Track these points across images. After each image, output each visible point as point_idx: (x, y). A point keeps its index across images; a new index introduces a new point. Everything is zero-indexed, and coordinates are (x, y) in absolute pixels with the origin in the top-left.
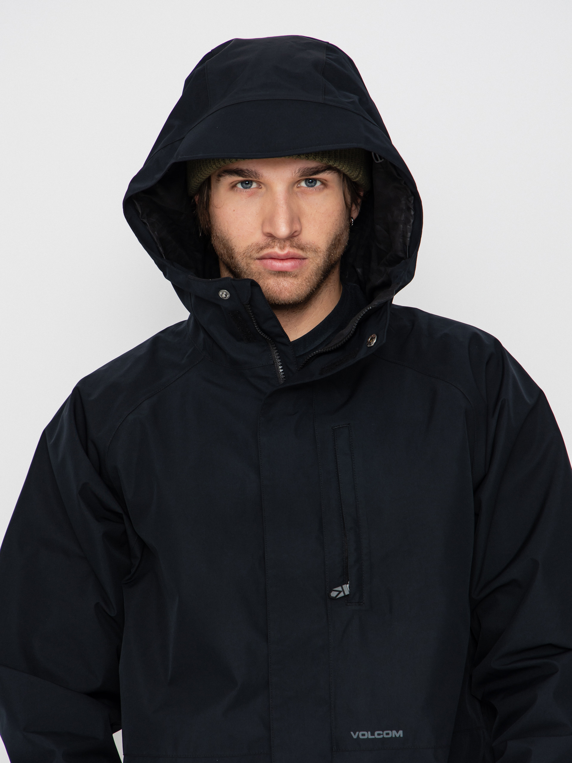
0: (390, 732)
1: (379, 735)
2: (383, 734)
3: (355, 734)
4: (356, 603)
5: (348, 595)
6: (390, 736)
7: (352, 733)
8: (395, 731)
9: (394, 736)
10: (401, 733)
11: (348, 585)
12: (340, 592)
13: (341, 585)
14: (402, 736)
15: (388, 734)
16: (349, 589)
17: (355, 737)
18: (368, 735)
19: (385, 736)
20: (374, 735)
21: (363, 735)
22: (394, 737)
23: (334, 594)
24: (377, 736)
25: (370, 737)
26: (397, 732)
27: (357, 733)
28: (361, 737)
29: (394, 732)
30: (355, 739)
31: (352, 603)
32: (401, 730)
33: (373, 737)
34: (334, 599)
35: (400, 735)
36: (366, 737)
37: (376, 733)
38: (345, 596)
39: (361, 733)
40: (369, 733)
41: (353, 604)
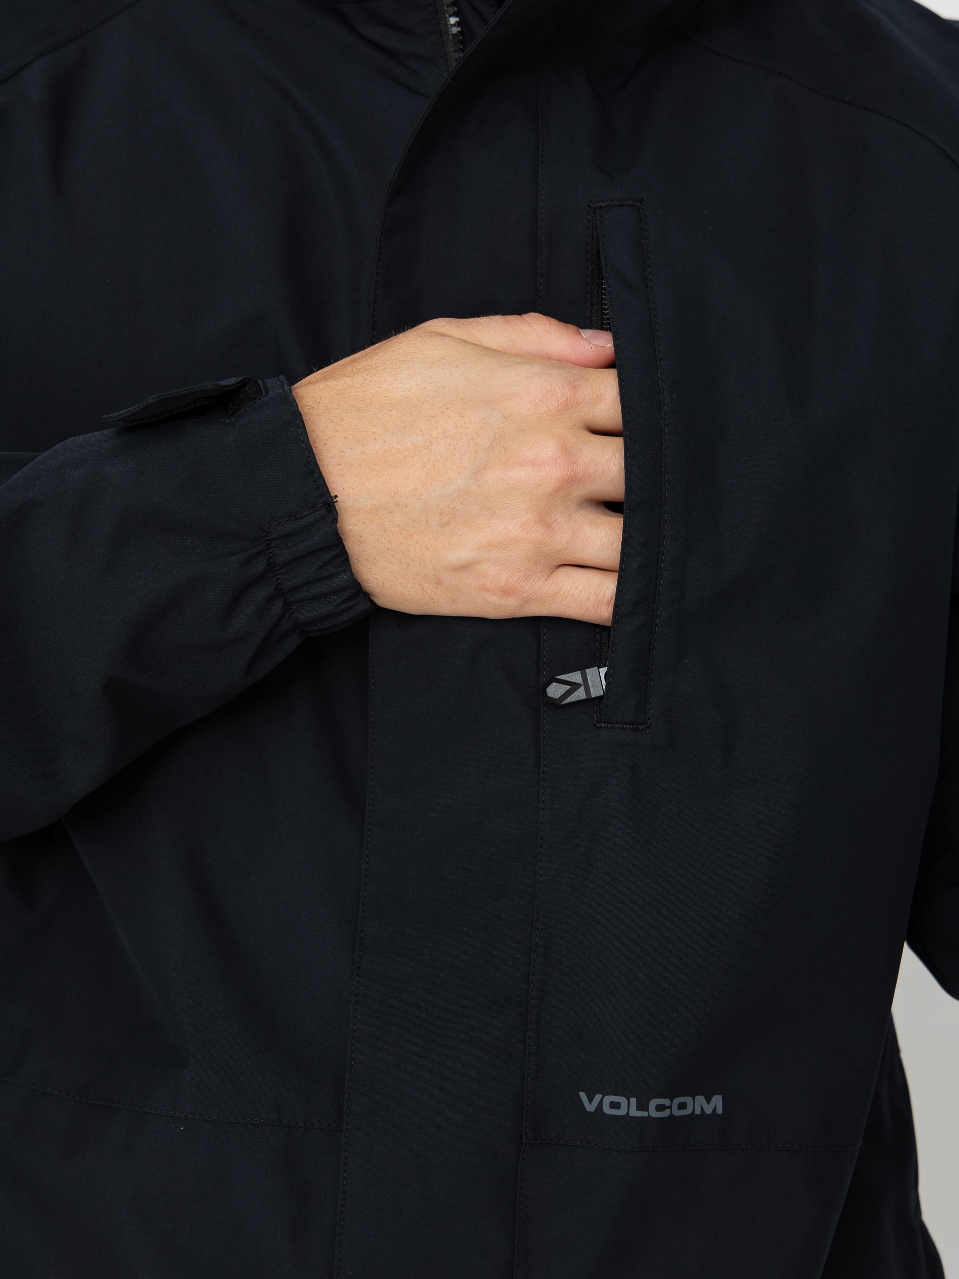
0: (688, 1100)
1: (660, 1108)
2: (670, 1107)
3: (590, 1101)
4: (626, 724)
5: (599, 699)
6: (687, 1112)
7: (583, 1095)
8: (702, 1097)
9: (698, 1111)
10: (717, 1100)
11: (603, 671)
12: (574, 686)
13: (581, 667)
14: (720, 1111)
15: (682, 1106)
16: (604, 683)
17: (590, 1107)
18: (628, 1107)
19: (677, 1112)
20: (647, 1109)
21: (615, 1105)
22: (699, 1115)
23: (555, 691)
24: (654, 1113)
25: (634, 1113)
26: (708, 1101)
27: (598, 1097)
28: (607, 1110)
29: (700, 1099)
30: (590, 1112)
31: (613, 723)
32: (719, 1094)
33: (644, 1114)
34: (554, 704)
35: (715, 1109)
36: (621, 1112)
37: (654, 1103)
38: (589, 701)
39: (609, 1099)
40: (633, 1100)
41: (616, 726)
